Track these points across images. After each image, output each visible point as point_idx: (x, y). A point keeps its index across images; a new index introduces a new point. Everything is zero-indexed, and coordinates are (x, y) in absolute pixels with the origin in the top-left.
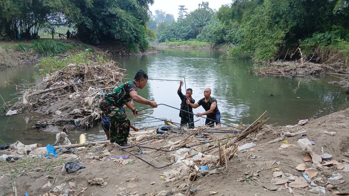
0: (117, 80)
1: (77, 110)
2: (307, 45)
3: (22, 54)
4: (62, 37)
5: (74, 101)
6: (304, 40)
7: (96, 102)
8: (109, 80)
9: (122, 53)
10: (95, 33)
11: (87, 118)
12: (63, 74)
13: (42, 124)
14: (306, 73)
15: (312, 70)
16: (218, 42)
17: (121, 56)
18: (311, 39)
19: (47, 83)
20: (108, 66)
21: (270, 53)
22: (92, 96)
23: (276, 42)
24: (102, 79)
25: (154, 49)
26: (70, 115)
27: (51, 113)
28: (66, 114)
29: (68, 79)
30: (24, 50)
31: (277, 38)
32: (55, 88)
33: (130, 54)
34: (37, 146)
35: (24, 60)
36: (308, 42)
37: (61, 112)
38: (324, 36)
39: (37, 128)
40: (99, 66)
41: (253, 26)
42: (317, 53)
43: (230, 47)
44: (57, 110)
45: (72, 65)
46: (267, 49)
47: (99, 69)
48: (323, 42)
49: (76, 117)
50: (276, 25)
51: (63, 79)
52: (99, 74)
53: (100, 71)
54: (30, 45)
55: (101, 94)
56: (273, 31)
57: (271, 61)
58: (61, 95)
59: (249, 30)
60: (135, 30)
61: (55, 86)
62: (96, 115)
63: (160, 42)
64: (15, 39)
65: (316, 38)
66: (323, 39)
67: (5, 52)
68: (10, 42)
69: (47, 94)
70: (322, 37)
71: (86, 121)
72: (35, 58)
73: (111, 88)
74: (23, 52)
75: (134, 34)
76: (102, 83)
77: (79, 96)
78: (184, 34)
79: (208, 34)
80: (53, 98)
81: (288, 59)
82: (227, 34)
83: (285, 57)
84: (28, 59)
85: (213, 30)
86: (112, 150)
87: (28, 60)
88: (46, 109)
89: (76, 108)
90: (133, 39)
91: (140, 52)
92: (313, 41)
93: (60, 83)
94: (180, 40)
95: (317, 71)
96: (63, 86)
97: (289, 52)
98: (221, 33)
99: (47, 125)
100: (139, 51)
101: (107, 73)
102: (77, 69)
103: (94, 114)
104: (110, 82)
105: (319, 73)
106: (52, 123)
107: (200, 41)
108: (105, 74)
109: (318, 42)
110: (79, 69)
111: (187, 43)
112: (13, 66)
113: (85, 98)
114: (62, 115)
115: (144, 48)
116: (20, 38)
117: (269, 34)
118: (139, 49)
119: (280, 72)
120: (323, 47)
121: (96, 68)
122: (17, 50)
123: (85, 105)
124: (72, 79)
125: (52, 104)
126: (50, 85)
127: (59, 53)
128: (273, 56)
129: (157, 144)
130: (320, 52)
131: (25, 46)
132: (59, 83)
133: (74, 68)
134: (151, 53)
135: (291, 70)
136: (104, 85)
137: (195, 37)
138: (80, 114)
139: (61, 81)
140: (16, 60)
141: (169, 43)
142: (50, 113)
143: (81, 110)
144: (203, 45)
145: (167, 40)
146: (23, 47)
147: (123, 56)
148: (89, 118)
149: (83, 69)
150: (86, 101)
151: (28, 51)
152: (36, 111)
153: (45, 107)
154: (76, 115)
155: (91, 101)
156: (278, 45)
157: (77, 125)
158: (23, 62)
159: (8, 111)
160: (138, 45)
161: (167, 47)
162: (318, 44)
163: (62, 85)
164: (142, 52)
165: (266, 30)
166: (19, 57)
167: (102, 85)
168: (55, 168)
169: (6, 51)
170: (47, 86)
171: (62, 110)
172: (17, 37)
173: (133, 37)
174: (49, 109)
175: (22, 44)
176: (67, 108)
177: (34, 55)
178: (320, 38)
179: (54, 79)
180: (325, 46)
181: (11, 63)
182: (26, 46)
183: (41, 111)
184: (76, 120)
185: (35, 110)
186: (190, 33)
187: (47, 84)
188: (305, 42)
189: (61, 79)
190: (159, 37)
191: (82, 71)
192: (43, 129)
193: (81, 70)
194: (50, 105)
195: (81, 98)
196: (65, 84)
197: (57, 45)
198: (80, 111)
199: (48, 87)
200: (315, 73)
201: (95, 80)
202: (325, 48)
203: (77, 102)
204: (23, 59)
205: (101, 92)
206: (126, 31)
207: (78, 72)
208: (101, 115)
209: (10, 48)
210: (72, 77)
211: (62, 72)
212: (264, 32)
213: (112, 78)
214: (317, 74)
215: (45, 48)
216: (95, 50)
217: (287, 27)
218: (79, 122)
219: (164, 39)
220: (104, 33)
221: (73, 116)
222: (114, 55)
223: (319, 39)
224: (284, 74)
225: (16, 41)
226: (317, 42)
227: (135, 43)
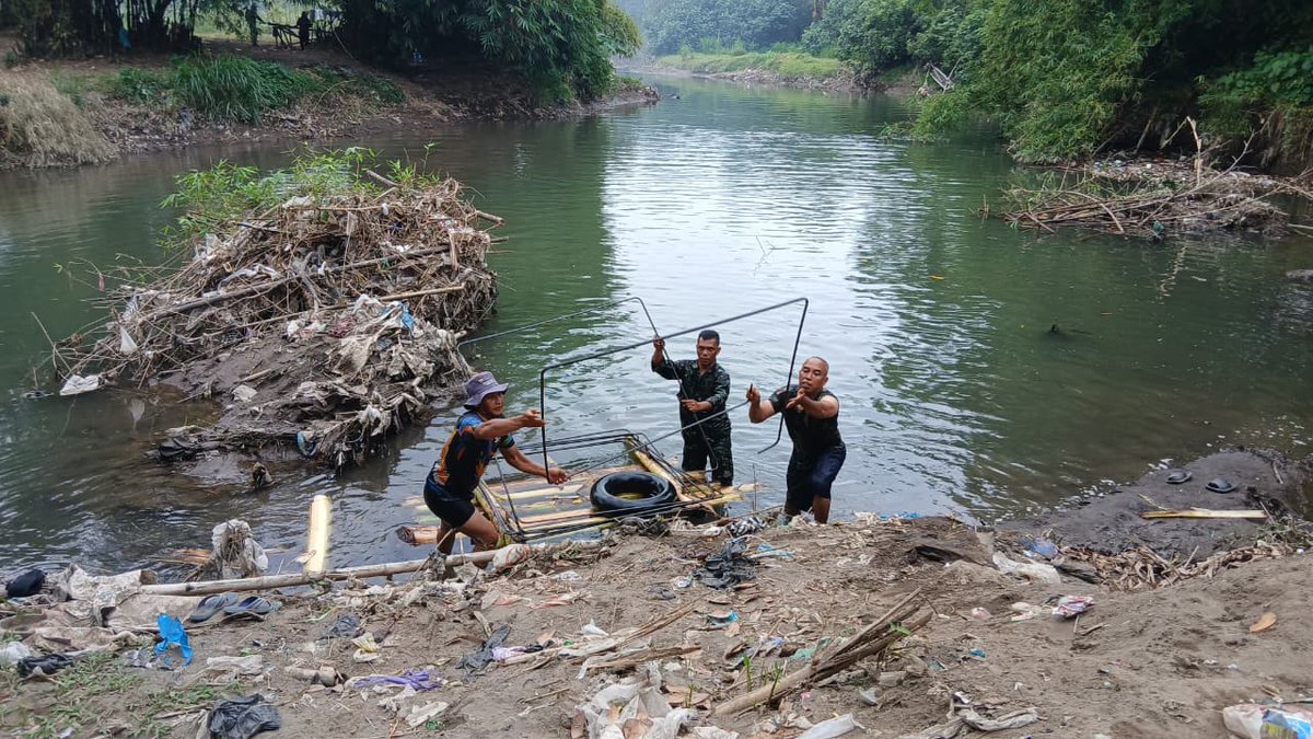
0: (463, 259)
1: (310, 390)
2: (1230, 98)
3: (136, 110)
4: (285, 38)
5: (303, 349)
6: (1219, 75)
7: (382, 356)
8: (435, 259)
9: (508, 105)
10: (407, 26)
11: (342, 426)
12: (264, 238)
13: (185, 448)
14: (1207, 223)
15: (1234, 212)
16: (887, 59)
17: (502, 118)
18: (1249, 75)
19: (210, 272)
20: (435, 205)
21: (1078, 128)
22: (369, 332)
23: (1105, 83)
24: (410, 257)
25: (631, 87)
26: (283, 407)
27: (220, 393)
28: (271, 403)
29: (285, 255)
30: (143, 97)
31: (1110, 68)
32: (236, 292)
33: (537, 111)
34: (144, 580)
35: (143, 137)
36: (1233, 86)
37: (255, 392)
38: (1299, 64)
39: (163, 458)
40: (399, 204)
41: (1019, 13)
42: (1266, 133)
43: (931, 82)
44: (241, 383)
45: (300, 201)
46: (1068, 110)
47: (400, 217)
48: (1293, 89)
49: (304, 419)
50: (1112, 15)
51: (267, 256)
52: (399, 238)
53: (402, 225)
54: (164, 74)
55: (402, 325)
56: (1098, 39)
57: (1082, 158)
58: (258, 320)
59: (1003, 29)
60: (557, 16)
61: (236, 280)
62: (373, 420)
63: (660, 51)
64: (111, 51)
65: (1269, 72)
66: (1296, 76)
67: (73, 108)
68: (92, 60)
69: (207, 313)
70: (1292, 71)
71: (339, 440)
72: (183, 126)
73: (441, 293)
74: (139, 103)
75: (554, 32)
76: (409, 272)
77: (321, 327)
78: (754, 22)
79: (846, 26)
80: (230, 331)
81: (1151, 151)
82: (922, 31)
83: (1140, 142)
84: (159, 132)
85: (867, 12)
86: (389, 633)
87: (157, 137)
88: (199, 375)
89: (308, 380)
90: (551, 49)
91: (575, 104)
92: (1253, 84)
93: (255, 273)
94: (739, 46)
95: (1251, 216)
96: (265, 284)
97: (1156, 121)
98: (898, 23)
99: (201, 450)
100: (573, 99)
101: (427, 231)
102: (319, 218)
103: (368, 416)
104: (440, 270)
105: (1259, 223)
106: (217, 443)
107: (817, 53)
108: (422, 236)
109: (1275, 88)
110: (327, 216)
111: (763, 60)
112: (101, 161)
113: (343, 341)
114: (256, 408)
115: (592, 83)
116: (127, 48)
117: (1080, 48)
118: (575, 92)
119: (1108, 215)
120: (1292, 108)
121: (386, 213)
122: (115, 98)
123: (340, 368)
124: (298, 254)
125: (224, 356)
126: (218, 277)
127: (272, 107)
128: (1090, 140)
129: (552, 608)
130: (1280, 126)
131: (144, 82)
132: (250, 273)
133: (306, 213)
134: (619, 103)
135: (1153, 207)
136: (419, 279)
137: (797, 37)
138: (321, 404)
139: (259, 265)
140: (114, 135)
141: (692, 58)
142: (216, 393)
143: (325, 389)
144: (825, 69)
145: (685, 48)
146: (139, 87)
147: (510, 118)
148: (350, 429)
149: (341, 216)
150: (343, 353)
151: (157, 101)
152: (166, 381)
153: (199, 367)
154: (307, 409)
155: (361, 353)
156: (1112, 95)
157: (306, 453)
158: (140, 146)
159: (68, 378)
160: (571, 77)
161: (686, 74)
162: (1274, 94)
163: (263, 279)
164: (585, 102)
165: (1071, 30)
166: (123, 125)
167: (411, 278)
168: (174, 722)
169: (77, 102)
170: (209, 283)
171: (259, 385)
172: (117, 46)
173: (550, 43)
174: (214, 378)
175: (137, 71)
176: (274, 378)
177: (180, 117)
178: (1282, 73)
179: (232, 254)
180: (1302, 104)
181: (93, 152)
182: (148, 82)
183: (185, 380)
184: (305, 434)
185: (163, 376)
186: (778, 19)
187: (208, 277)
188: (1224, 84)
189: (259, 255)
190: (654, 34)
191: (335, 226)
192: (184, 463)
193: (332, 220)
194: (218, 361)
195: (328, 339)
196: (274, 274)
197: (264, 77)
198: (322, 393)
199: (212, 284)
200: (1245, 225)
201: (385, 259)
202: (1298, 113)
203: (311, 354)
204: (139, 130)
205: (400, 317)
206: (523, 23)
207: (323, 229)
208: (393, 413)
209: (92, 89)
210: (300, 250)
211: (260, 230)
212: (1063, 41)
213: (447, 251)
214: (1251, 230)
215: (219, 91)
216: (407, 95)
217: (1155, 21)
218: (315, 440)
219: (676, 41)
220: (441, 28)
221: (293, 415)
222: (478, 113)
223: (1279, 76)
224: (1119, 226)
225: (113, 55)
226: (1268, 89)
227: (558, 67)
